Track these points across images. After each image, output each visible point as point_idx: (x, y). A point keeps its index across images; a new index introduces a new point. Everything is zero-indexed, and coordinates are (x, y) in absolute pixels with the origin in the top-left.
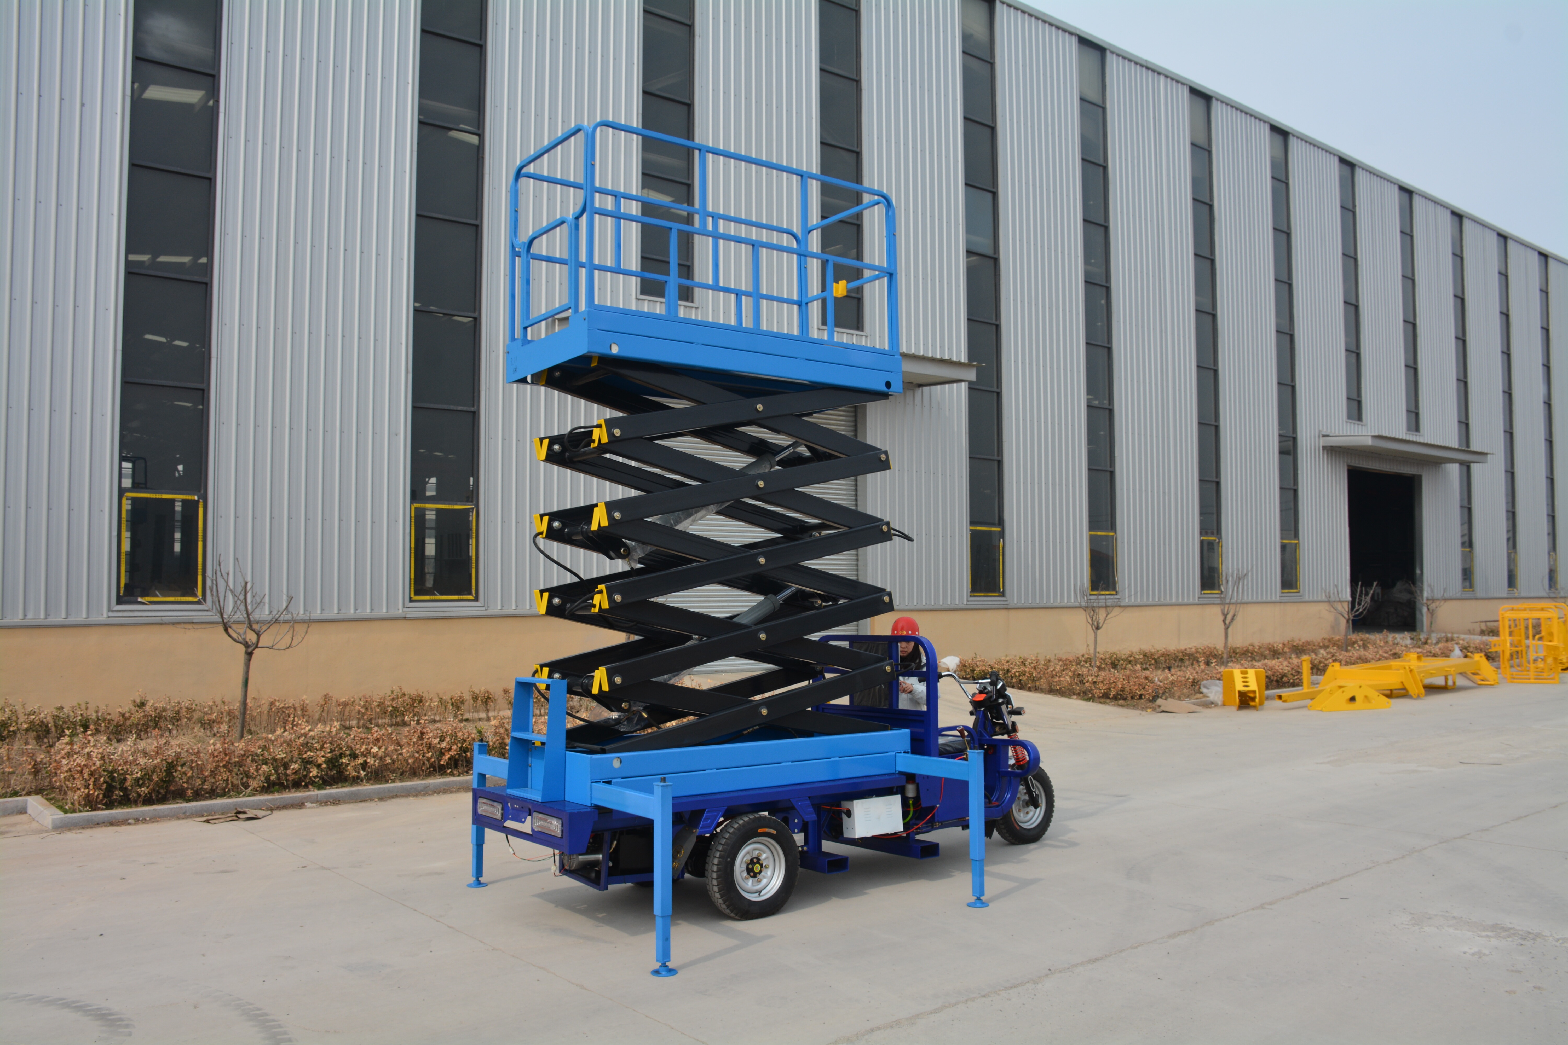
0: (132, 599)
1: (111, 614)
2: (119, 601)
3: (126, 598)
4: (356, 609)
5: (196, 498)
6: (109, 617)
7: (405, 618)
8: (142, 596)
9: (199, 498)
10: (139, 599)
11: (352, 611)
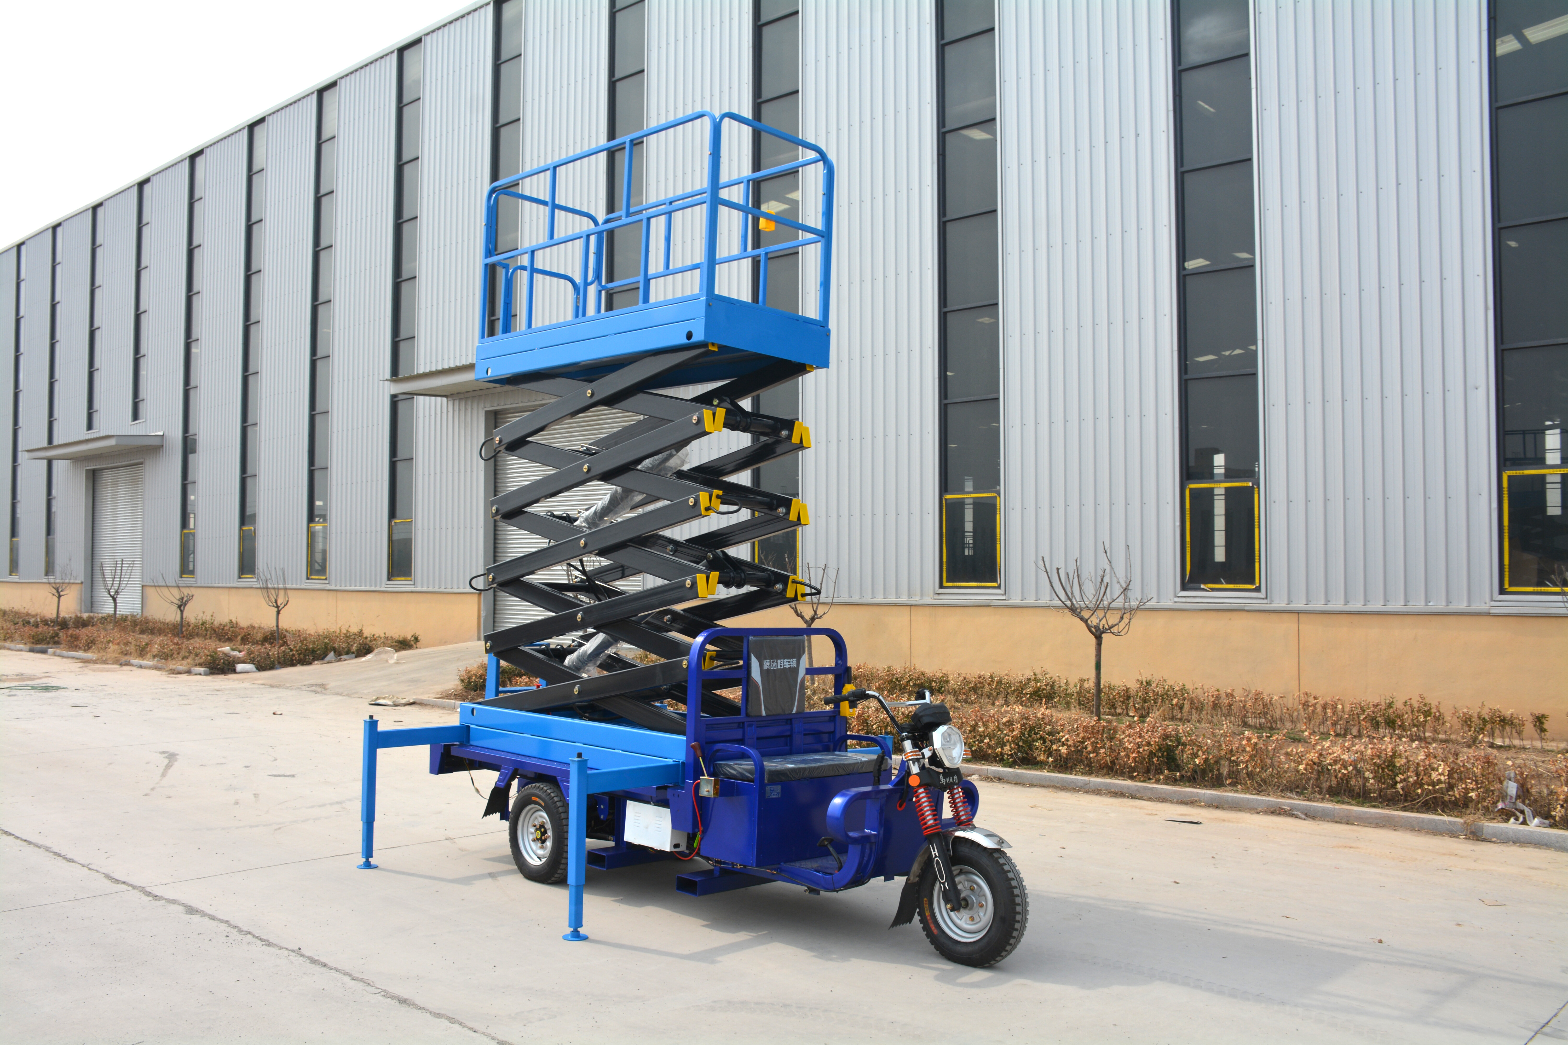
0: (1196, 585)
1: (1176, 600)
2: (1184, 588)
3: (1191, 585)
4: (1427, 601)
5: (1250, 484)
6: (1176, 602)
7: (1489, 614)
8: (1205, 583)
9: (1253, 485)
10: (1202, 586)
11: (1423, 603)
